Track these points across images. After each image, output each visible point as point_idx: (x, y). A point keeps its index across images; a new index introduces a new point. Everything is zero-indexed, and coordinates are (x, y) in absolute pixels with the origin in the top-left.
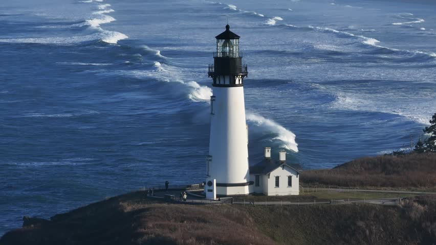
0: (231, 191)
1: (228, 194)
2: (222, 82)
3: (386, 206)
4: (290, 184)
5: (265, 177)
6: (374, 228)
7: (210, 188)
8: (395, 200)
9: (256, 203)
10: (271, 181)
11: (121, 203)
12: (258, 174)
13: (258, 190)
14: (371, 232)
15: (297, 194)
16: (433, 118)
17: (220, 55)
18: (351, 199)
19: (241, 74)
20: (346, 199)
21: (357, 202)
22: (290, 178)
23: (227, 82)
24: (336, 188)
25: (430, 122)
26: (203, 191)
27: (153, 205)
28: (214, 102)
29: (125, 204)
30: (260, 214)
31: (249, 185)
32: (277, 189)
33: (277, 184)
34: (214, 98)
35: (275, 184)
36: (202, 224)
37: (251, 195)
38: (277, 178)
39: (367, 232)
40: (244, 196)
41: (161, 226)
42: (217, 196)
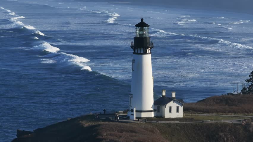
0: (144, 115)
1: (142, 117)
2: (139, 52)
3: (235, 124)
4: (178, 111)
5: (163, 107)
6: (229, 137)
7: (132, 113)
8: (240, 121)
9: (159, 122)
10: (167, 109)
11: (80, 122)
12: (159, 105)
13: (159, 114)
14: (227, 139)
15: (182, 117)
16: (251, 74)
17: (138, 36)
18: (215, 120)
19: (150, 47)
20: (212, 120)
21: (218, 122)
22: (178, 108)
23: (142, 52)
24: (202, 113)
25: (250, 76)
26: (127, 115)
27: (100, 123)
28: (134, 63)
29: (83, 122)
30: (163, 128)
31: (154, 111)
32: (170, 114)
33: (170, 111)
34: (134, 61)
35: (169, 111)
36: (134, 134)
37: (155, 117)
38: (170, 108)
39: (225, 139)
40: (151, 118)
41: (111, 135)
42: (136, 118)
